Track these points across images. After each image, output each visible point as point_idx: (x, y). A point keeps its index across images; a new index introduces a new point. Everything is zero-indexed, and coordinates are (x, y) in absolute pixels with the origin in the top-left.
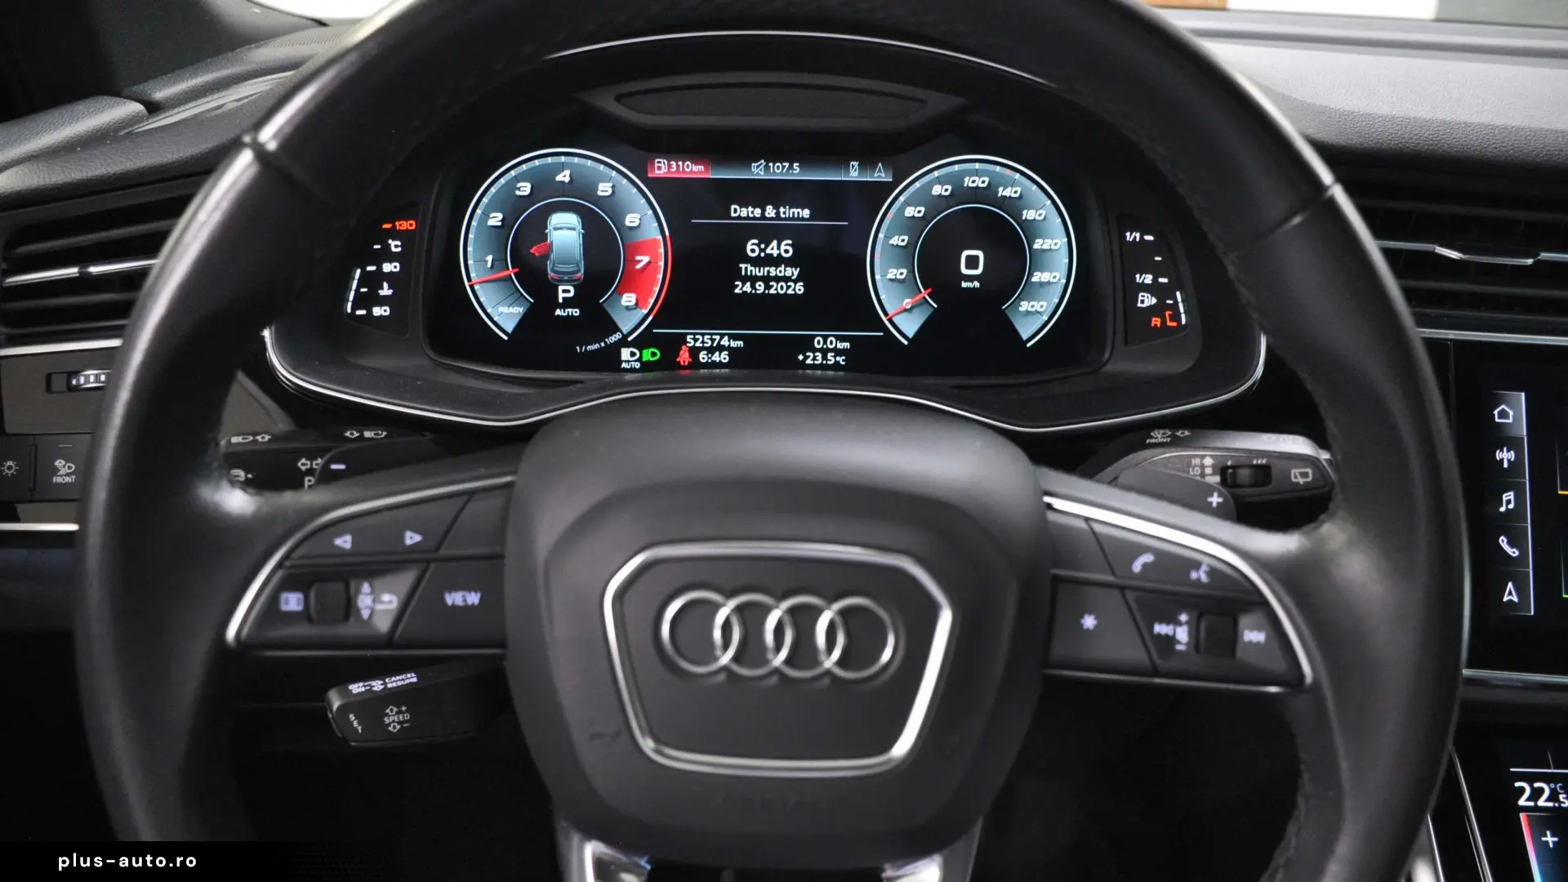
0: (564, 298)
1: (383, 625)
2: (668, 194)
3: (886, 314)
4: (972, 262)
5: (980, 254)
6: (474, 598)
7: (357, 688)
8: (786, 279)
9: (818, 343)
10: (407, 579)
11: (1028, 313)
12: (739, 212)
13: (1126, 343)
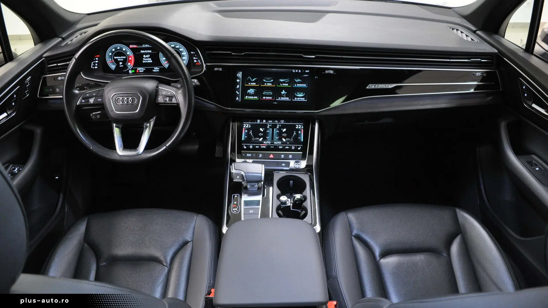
0: (121, 64)
1: (92, 103)
2: (132, 49)
6: (101, 100)
7: (94, 113)
8: (149, 60)
9: (155, 68)
10: (94, 98)
12: (142, 51)
13: (194, 67)
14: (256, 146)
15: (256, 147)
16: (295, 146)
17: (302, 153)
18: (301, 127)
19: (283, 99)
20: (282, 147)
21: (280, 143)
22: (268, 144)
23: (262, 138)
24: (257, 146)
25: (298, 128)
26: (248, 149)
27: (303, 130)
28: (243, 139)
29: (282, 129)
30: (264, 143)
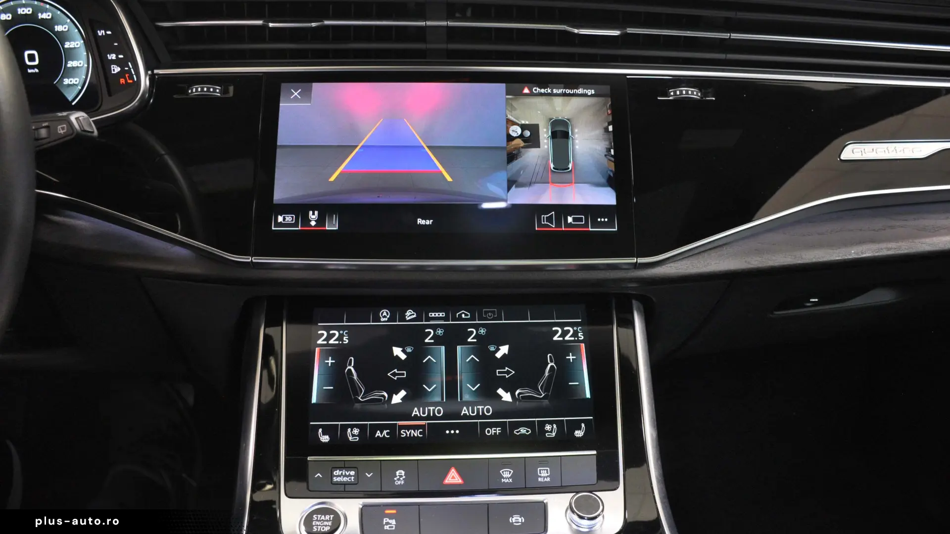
4: (32, 58)
5: (35, 52)
11: (69, 85)
14: (374, 428)
15: (378, 434)
16: (560, 424)
17: (594, 452)
18: (575, 334)
20: (498, 431)
21: (487, 409)
22: (435, 417)
23: (403, 393)
24: (382, 428)
25: (564, 341)
26: (339, 446)
27: (583, 345)
28: (314, 400)
29: (492, 349)
30: (415, 412)
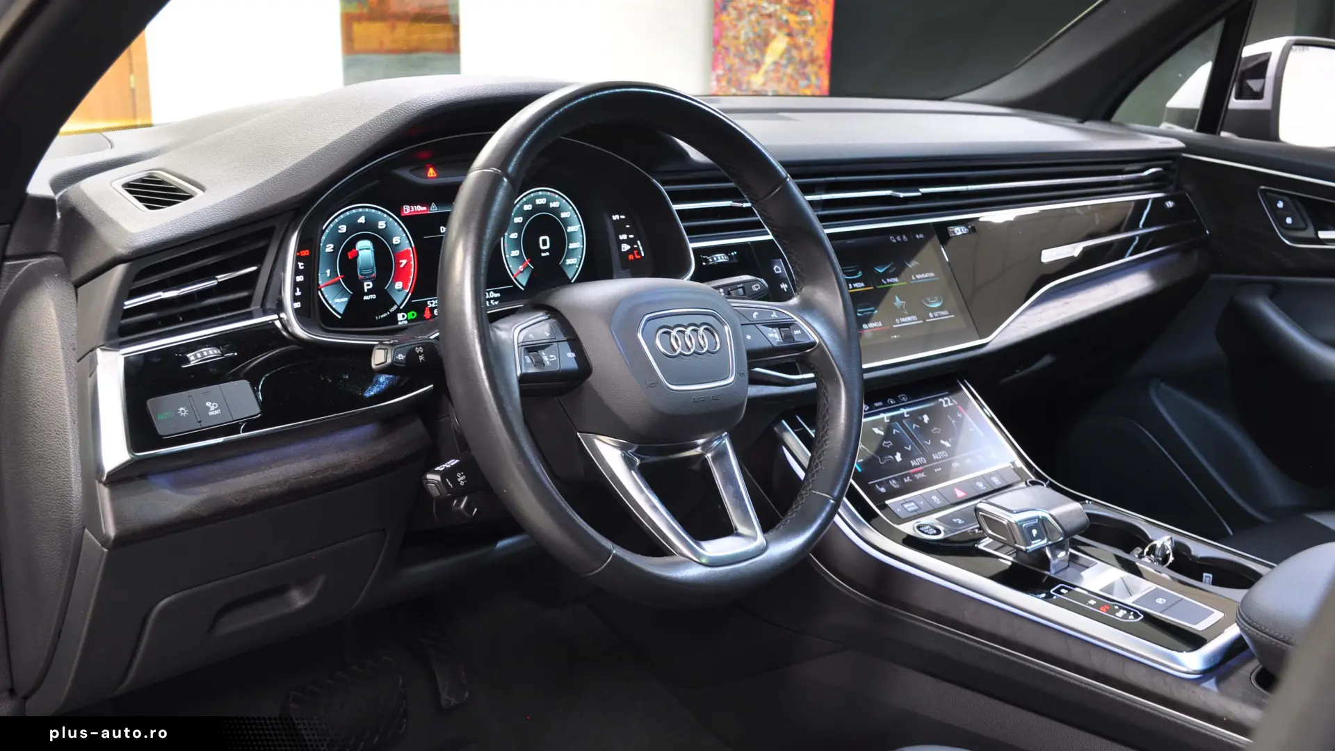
0: (368, 289)
2: (410, 222)
3: (513, 275)
4: (544, 242)
5: (547, 238)
11: (570, 265)
14: (901, 477)
15: (905, 480)
18: (951, 401)
19: (907, 322)
20: (957, 464)
21: (944, 453)
23: (898, 454)
24: (904, 476)
25: (949, 406)
26: (893, 492)
27: (959, 407)
28: (859, 469)
29: (920, 418)
30: (913, 463)
